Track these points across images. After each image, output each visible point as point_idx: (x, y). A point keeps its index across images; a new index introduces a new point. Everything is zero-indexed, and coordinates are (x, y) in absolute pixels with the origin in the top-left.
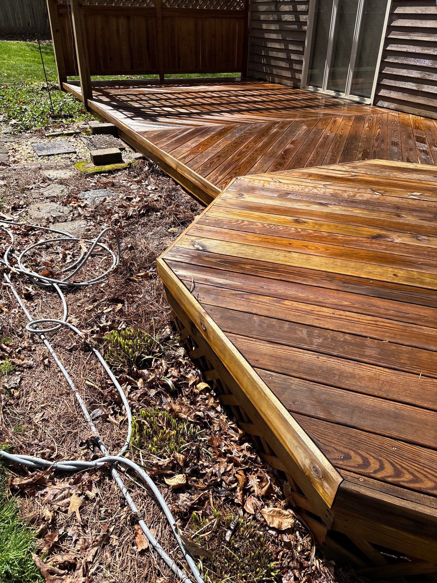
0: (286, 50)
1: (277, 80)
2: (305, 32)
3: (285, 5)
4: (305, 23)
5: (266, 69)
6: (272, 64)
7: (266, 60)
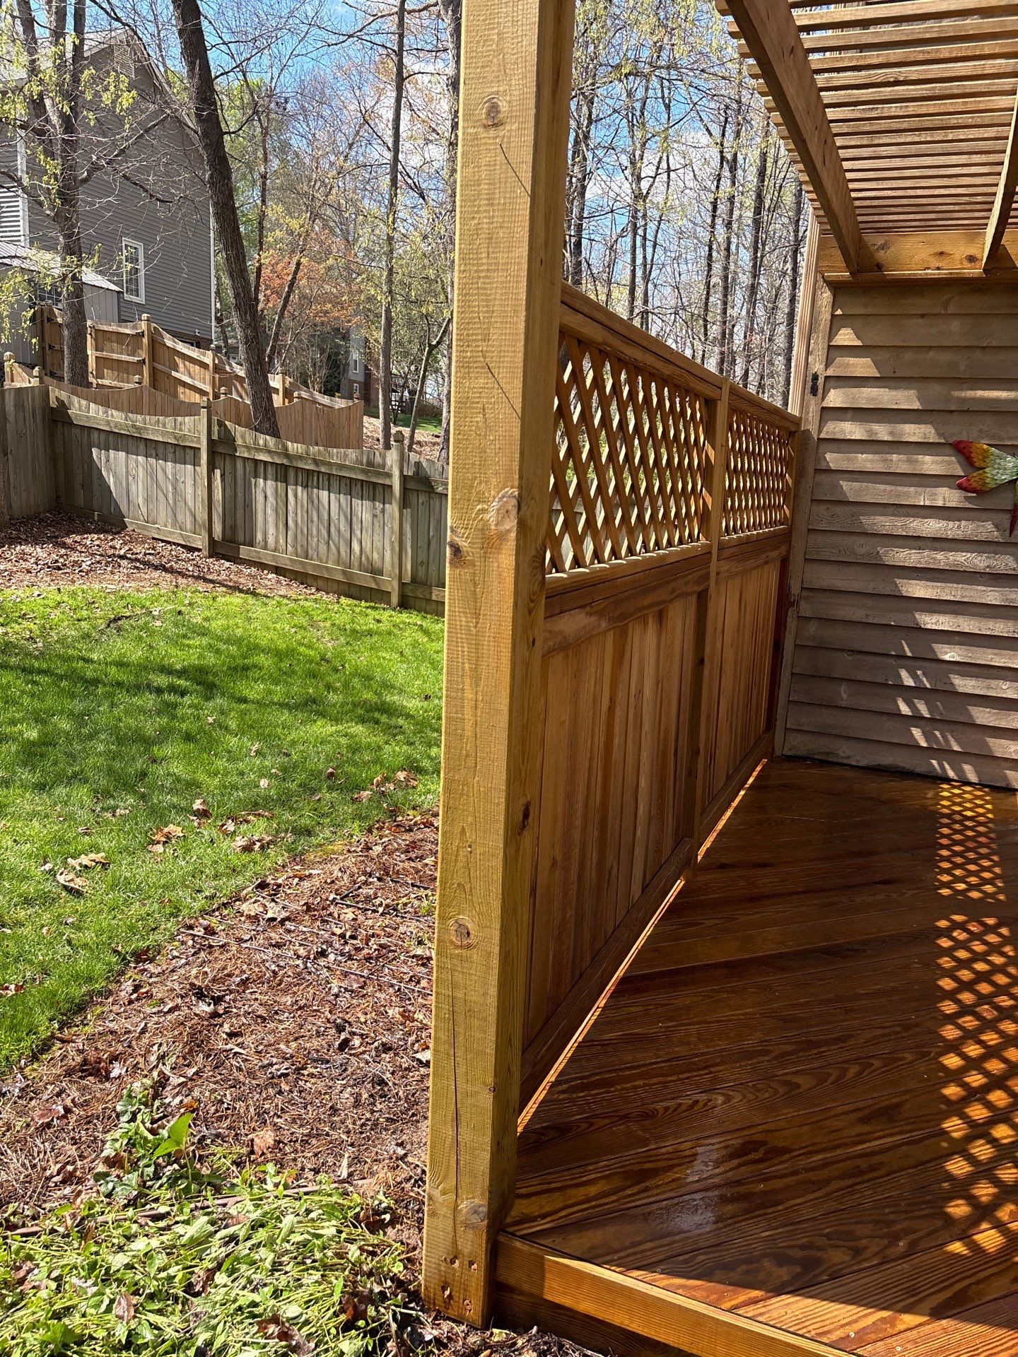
5: (927, 735)
6: (979, 721)
7: (927, 704)
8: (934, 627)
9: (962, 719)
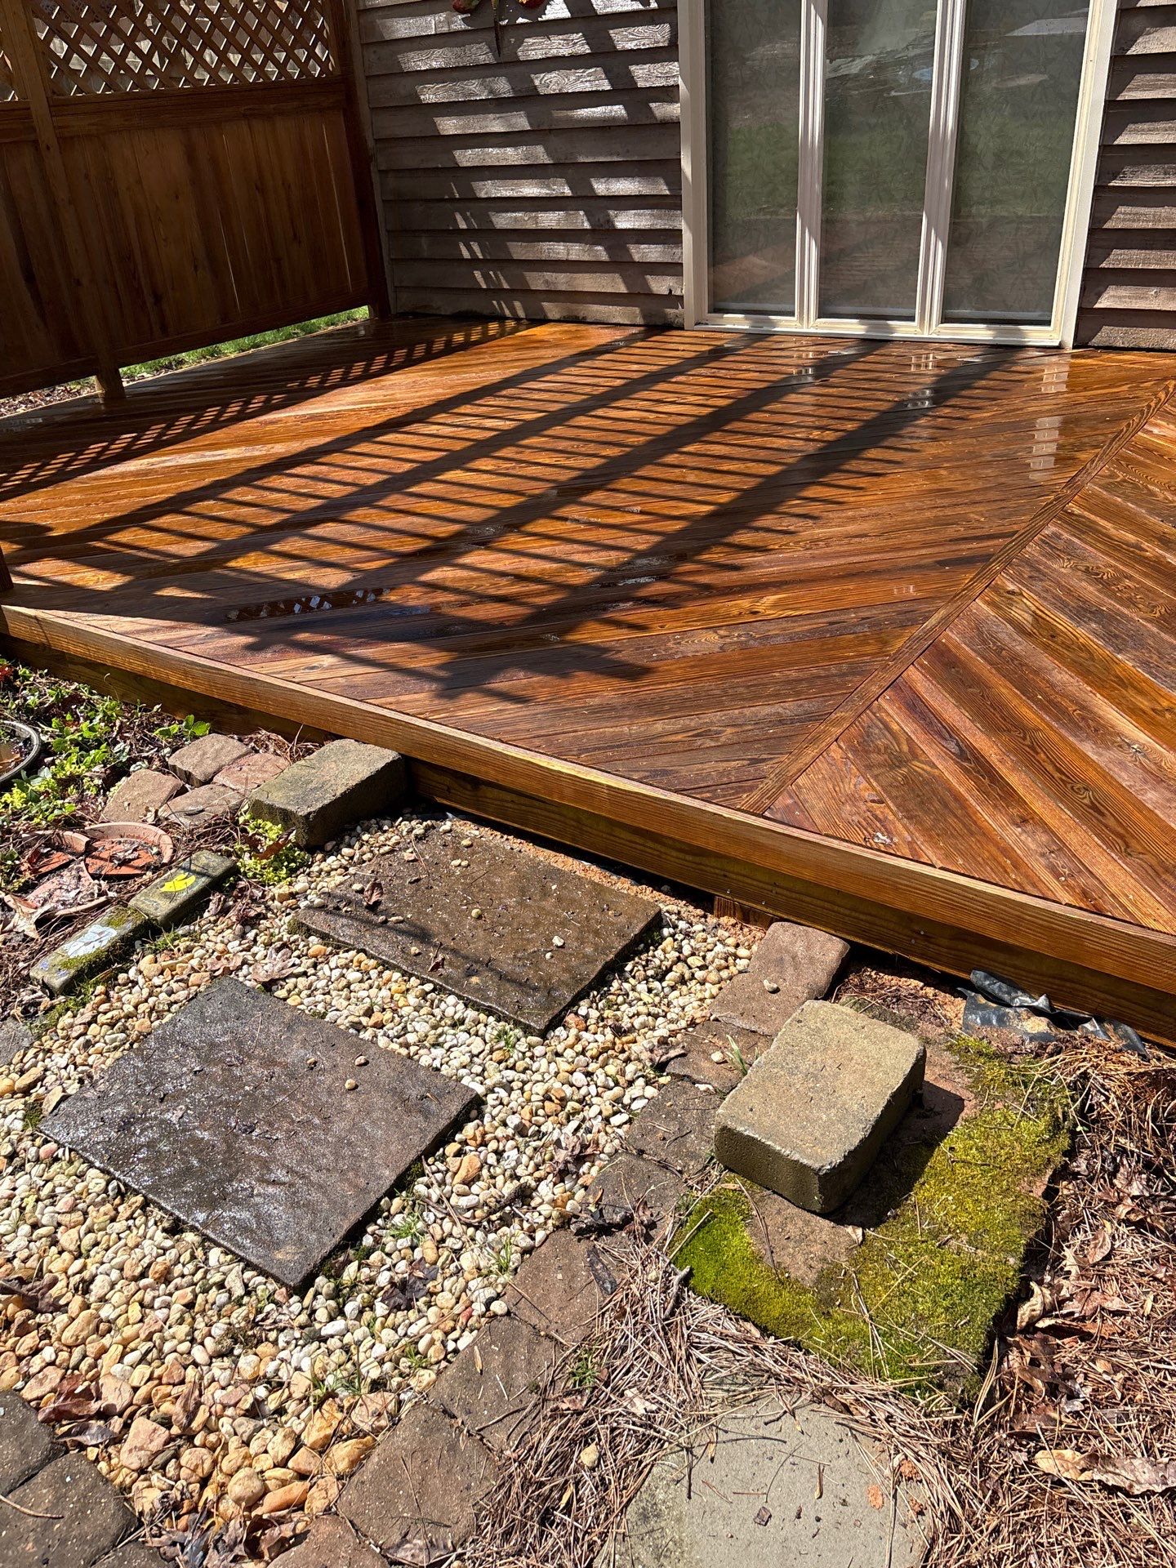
0: (584, 199)
1: (552, 309)
2: (673, 125)
3: (547, 35)
4: (668, 93)
5: (486, 277)
6: (515, 257)
7: (479, 245)
8: (469, 164)
9: (503, 256)
